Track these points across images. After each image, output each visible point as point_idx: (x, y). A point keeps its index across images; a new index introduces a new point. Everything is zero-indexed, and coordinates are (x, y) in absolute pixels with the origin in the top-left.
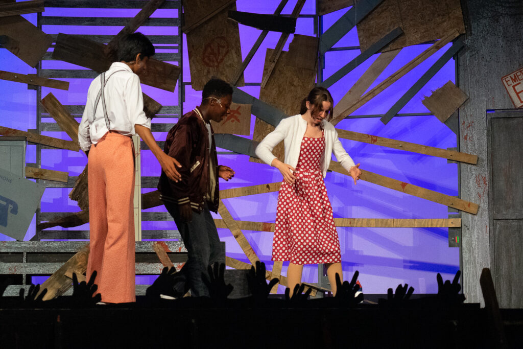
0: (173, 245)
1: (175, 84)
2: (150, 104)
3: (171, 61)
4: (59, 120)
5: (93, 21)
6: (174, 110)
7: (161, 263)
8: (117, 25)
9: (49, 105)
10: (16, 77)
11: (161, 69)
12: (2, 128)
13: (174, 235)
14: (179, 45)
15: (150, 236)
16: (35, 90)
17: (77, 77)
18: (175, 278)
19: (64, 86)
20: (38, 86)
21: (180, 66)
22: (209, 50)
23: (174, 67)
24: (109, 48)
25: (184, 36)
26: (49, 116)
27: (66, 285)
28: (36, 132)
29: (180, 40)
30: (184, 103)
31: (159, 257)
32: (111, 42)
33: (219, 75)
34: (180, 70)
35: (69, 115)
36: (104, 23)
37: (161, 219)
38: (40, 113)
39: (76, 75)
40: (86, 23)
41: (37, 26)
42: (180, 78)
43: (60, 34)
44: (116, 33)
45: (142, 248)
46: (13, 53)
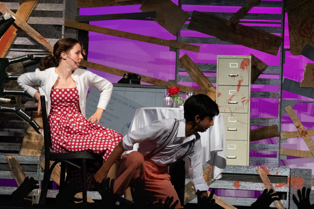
0: (273, 170)
1: (278, 50)
2: (259, 64)
3: (275, 33)
4: (191, 74)
5: (219, 3)
6: (276, 68)
7: (263, 183)
8: (236, 6)
9: (185, 63)
10: (161, 42)
11: (268, 39)
12: (150, 79)
13: (274, 162)
14: (282, 21)
15: (255, 161)
16: (175, 51)
17: (205, 43)
18: (273, 197)
19: (196, 49)
20: (177, 49)
21: (282, 37)
22: (305, 25)
23: (277, 38)
24: (230, 22)
25: (286, 14)
26: (184, 71)
27: (192, 196)
28: (175, 81)
29: (283, 17)
30: (284, 64)
31: (262, 178)
32: (231, 18)
33: (311, 44)
34: (282, 39)
35: (199, 70)
36: (226, 4)
37: (264, 149)
38: (178, 68)
39: (205, 41)
40: (214, 4)
41: (177, 4)
42: (281, 45)
43: (194, 11)
44: (236, 11)
45: (248, 171)
46: (160, 25)
